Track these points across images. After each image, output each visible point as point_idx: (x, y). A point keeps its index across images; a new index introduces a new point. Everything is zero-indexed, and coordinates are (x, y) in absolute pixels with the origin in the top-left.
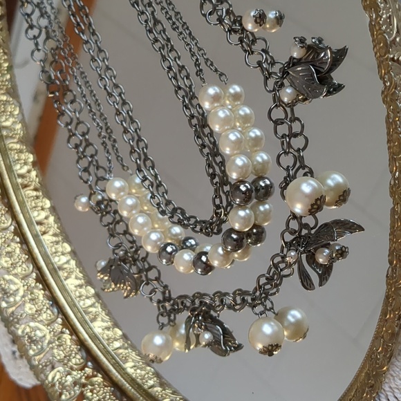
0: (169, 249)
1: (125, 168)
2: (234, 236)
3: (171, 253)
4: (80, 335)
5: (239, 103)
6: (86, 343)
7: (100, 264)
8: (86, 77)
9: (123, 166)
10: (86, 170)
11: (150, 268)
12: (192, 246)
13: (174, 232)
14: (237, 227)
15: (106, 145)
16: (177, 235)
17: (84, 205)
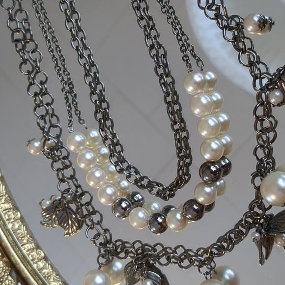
0: (124, 205)
1: (82, 122)
2: (196, 207)
3: (125, 209)
4: (12, 258)
5: (212, 89)
6: (18, 266)
7: (46, 202)
8: (53, 32)
9: (80, 119)
10: (43, 117)
11: (94, 212)
12: (139, 200)
13: (123, 186)
14: (201, 200)
15: (68, 99)
16: (125, 188)
17: (37, 149)
